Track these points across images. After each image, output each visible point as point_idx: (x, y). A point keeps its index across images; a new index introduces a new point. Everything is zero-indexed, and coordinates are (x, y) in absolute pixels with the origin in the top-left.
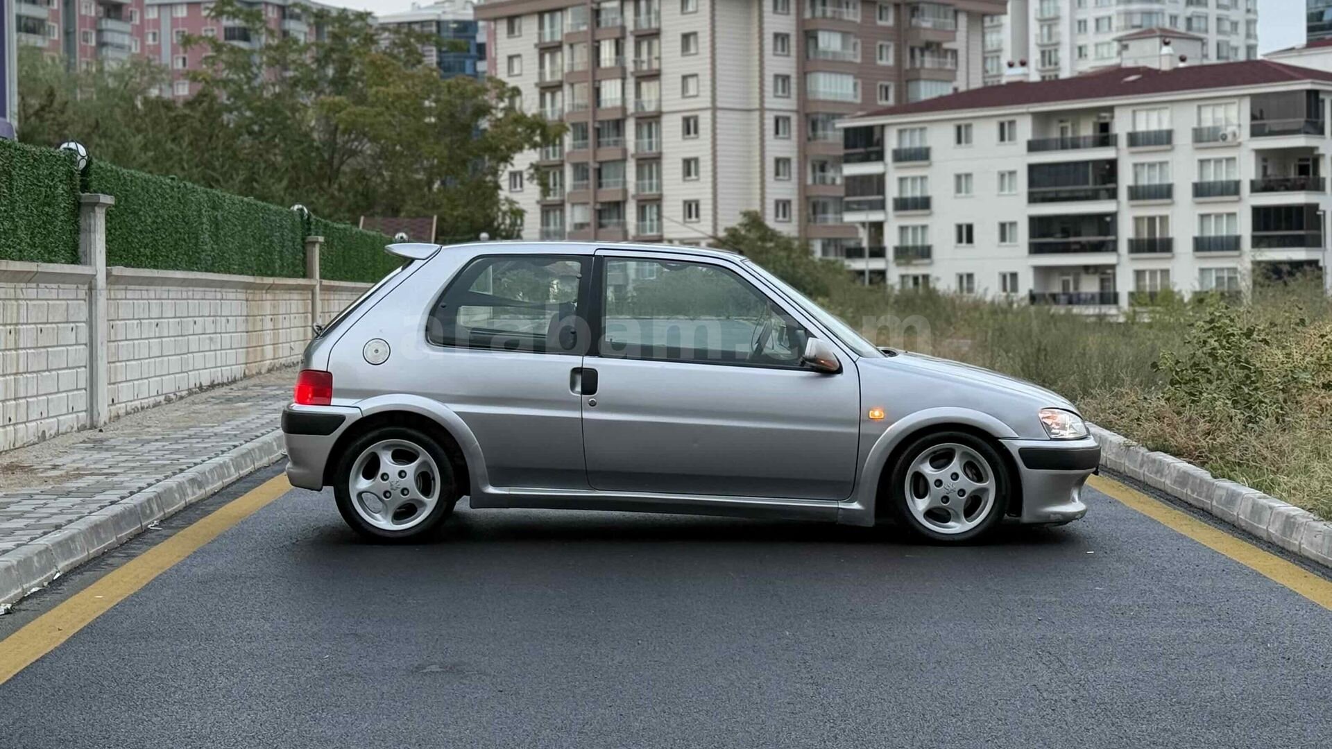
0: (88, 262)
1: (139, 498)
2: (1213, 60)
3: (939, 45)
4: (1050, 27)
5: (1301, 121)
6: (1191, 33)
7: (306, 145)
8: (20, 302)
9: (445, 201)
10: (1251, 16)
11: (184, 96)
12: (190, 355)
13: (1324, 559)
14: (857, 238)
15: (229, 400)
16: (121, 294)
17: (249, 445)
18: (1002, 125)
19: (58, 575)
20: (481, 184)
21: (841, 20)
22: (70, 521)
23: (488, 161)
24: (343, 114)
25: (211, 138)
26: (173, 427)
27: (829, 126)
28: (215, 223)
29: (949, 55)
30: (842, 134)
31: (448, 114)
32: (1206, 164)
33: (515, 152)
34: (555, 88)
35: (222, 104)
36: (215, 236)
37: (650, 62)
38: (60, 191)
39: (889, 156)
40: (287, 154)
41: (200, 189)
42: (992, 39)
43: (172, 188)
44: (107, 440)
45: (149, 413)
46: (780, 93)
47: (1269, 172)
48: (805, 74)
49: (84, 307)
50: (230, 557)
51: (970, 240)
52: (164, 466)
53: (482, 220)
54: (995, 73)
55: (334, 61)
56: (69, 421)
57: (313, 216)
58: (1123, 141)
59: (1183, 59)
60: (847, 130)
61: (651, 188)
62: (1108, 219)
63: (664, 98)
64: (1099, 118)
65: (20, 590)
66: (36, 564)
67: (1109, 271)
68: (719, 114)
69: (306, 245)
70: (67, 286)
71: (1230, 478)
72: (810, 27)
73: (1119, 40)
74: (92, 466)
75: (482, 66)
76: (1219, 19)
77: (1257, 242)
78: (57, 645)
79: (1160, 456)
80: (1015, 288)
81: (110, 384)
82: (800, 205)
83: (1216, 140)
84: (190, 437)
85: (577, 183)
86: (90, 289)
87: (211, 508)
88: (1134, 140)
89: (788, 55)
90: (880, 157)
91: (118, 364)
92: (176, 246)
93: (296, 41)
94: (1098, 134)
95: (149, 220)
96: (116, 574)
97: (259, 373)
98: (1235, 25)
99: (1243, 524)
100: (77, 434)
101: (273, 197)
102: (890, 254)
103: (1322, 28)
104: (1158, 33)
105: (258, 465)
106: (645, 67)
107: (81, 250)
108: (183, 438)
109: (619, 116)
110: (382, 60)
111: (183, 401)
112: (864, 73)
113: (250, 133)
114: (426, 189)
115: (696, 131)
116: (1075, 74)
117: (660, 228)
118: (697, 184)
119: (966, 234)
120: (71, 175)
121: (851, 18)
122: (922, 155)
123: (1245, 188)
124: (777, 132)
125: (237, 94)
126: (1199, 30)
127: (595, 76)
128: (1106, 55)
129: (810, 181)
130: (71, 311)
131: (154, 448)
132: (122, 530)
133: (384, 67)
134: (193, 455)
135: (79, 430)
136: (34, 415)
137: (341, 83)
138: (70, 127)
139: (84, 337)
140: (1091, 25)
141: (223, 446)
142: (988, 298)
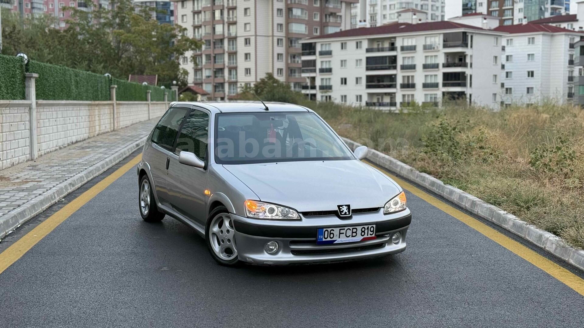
0: (29, 99)
1: (50, 192)
2: (430, 21)
3: (335, 14)
4: (374, 8)
5: (460, 42)
6: (423, 11)
7: (109, 47)
8: (3, 115)
9: (160, 69)
10: (443, 5)
11: (63, 27)
12: (68, 131)
13: (487, 218)
14: (306, 82)
15: (83, 148)
16: (42, 110)
17: (91, 168)
18: (357, 43)
19: (19, 225)
20: (173, 62)
21: (301, 4)
22: (24, 203)
23: (175, 54)
24: (123, 37)
25: (74, 44)
26: (62, 160)
27: (297, 42)
28: (77, 82)
29: (339, 17)
30: (301, 45)
31: (161, 37)
32: (427, 58)
33: (185, 51)
34: (199, 27)
35: (77, 32)
36: (77, 87)
37: (233, 18)
38: (18, 72)
39: (317, 53)
40: (102, 51)
41: (71, 69)
42: (353, 11)
43: (60, 69)
44: (37, 165)
45: (53, 153)
46: (279, 30)
47: (449, 60)
48: (288, 23)
49: (28, 117)
50: (85, 217)
51: (345, 83)
52: (59, 177)
53: (173, 76)
54: (354, 24)
55: (119, 17)
56: (23, 158)
57: (113, 78)
58: (399, 49)
59: (420, 20)
60: (303, 44)
61: (233, 63)
62: (393, 76)
63: (238, 31)
64: (391, 41)
65: (4, 233)
66: (11, 222)
67: (393, 95)
68: (258, 37)
69: (110, 89)
70: (21, 108)
71: (450, 184)
72: (290, 6)
73: (398, 13)
74: (32, 178)
75: (172, 18)
76: (432, 6)
77: (444, 85)
78: (19, 258)
79: (424, 174)
80: (361, 101)
81: (38, 143)
82: (286, 70)
83: (431, 49)
84: (69, 164)
85: (207, 61)
86: (30, 109)
87: (77, 195)
88: (403, 49)
89: (282, 17)
90: (314, 54)
91: (41, 136)
92: (62, 91)
93: (104, 9)
94: (391, 46)
95: (52, 82)
96: (41, 225)
97: (94, 136)
98: (437, 8)
99: (456, 202)
100: (26, 163)
101: (98, 71)
102: (318, 88)
103: (467, 9)
104: (411, 10)
105: (95, 176)
106: (231, 20)
107: (26, 94)
108: (66, 165)
109: (222, 37)
110: (137, 17)
111: (66, 148)
112: (309, 23)
113: (88, 43)
114: (153, 64)
115: (249, 43)
116: (382, 25)
117: (237, 78)
118: (249, 63)
119: (344, 81)
120: (21, 66)
121: (304, 3)
122: (329, 53)
123: (441, 66)
124: (278, 44)
125: (83, 29)
126: (425, 9)
127: (213, 23)
128: (393, 18)
129: (289, 62)
130: (23, 118)
131: (55, 169)
132: (43, 205)
133: (138, 19)
134: (70, 173)
135: (27, 161)
136: (9, 157)
137: (121, 25)
138: (21, 39)
139: (28, 127)
140: (388, 7)
141: (81, 169)
142: (353, 106)
